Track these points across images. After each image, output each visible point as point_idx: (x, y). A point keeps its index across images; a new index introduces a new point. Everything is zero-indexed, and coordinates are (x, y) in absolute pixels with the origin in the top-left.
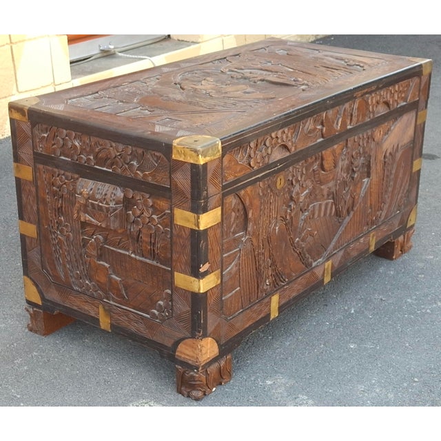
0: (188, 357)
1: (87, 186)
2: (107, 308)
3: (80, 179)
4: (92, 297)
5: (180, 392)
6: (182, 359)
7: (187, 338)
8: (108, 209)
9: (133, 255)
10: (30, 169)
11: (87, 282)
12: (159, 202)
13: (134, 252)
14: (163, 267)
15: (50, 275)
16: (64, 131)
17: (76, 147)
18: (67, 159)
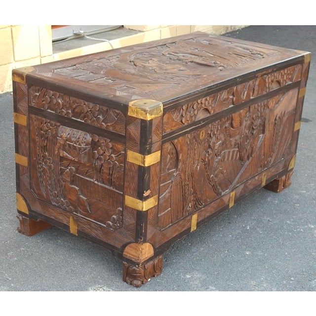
0: (132, 256)
1: (66, 132)
2: (75, 218)
3: (61, 126)
4: (65, 210)
5: (125, 281)
6: (127, 257)
7: (132, 243)
8: (80, 149)
9: (96, 182)
10: (25, 117)
11: (62, 199)
12: (117, 145)
13: (97, 180)
14: (117, 191)
15: (36, 194)
16: (51, 92)
17: (59, 103)
18: (52, 112)
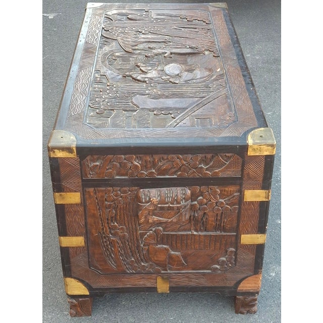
0: (249, 288)
1: (154, 194)
2: (165, 277)
3: (142, 190)
4: (149, 273)
5: (237, 312)
6: (244, 291)
7: (250, 276)
9: (195, 233)
10: (78, 194)
11: (143, 264)
12: (227, 189)
13: (196, 230)
14: (228, 234)
15: (99, 269)
16: (123, 156)
17: (136, 166)
18: (123, 177)
